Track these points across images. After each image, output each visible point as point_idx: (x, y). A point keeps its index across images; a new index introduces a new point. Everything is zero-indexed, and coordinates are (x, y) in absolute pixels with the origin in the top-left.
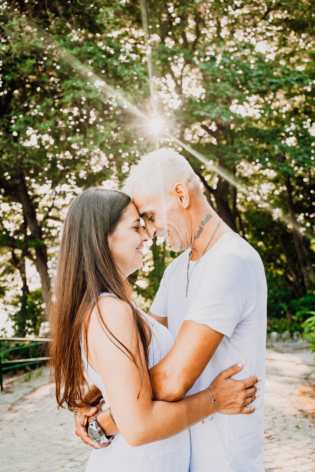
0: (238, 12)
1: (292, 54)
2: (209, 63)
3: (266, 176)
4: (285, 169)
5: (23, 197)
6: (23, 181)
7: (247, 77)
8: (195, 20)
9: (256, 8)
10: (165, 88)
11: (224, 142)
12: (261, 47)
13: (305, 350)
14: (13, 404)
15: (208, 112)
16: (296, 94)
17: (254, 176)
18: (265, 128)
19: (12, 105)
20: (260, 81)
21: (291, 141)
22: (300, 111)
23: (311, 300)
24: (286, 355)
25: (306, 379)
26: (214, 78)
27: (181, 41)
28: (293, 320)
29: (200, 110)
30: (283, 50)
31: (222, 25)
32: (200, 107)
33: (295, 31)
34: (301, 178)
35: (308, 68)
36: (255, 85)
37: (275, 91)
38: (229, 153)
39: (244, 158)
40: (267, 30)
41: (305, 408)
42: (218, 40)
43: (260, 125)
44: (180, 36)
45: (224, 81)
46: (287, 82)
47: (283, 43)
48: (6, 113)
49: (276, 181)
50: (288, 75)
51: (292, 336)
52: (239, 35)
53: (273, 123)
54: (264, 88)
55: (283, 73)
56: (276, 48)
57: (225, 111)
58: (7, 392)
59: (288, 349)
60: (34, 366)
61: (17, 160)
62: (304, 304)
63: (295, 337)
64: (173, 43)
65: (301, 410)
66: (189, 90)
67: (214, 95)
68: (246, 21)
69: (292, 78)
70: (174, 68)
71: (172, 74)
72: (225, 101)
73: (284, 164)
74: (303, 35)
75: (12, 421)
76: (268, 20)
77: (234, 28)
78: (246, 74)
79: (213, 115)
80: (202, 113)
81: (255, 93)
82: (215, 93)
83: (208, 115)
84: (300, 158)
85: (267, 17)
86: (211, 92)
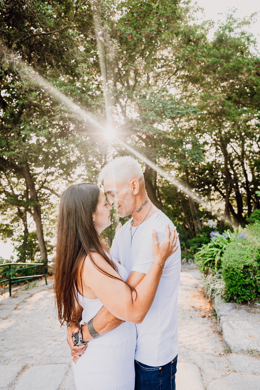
0: (160, 70)
1: (190, 96)
2: (142, 100)
3: (174, 166)
4: (186, 163)
5: (27, 175)
6: (28, 165)
7: (164, 109)
8: (134, 73)
9: (170, 68)
10: (115, 112)
11: (150, 146)
12: (173, 91)
13: (195, 270)
14: (18, 305)
15: (141, 128)
16: (192, 119)
17: (167, 166)
18: (174, 138)
19: (22, 118)
20: (172, 111)
21: (189, 147)
22: (194, 129)
23: (199, 240)
24: (184, 272)
25: (196, 287)
26: (145, 108)
27: (126, 85)
28: (188, 252)
29: (137, 127)
30: (185, 93)
31: (150, 77)
32: (137, 125)
33: (192, 83)
34: (194, 168)
35: (199, 105)
36: (169, 114)
37: (180, 118)
38: (153, 153)
39: (162, 156)
40: (176, 81)
41: (195, 306)
42: (147, 86)
43: (171, 137)
44: (126, 82)
45: (151, 111)
46: (187, 112)
47: (185, 89)
48: (18, 123)
49: (179, 169)
50: (188, 108)
51: (187, 261)
52: (160, 83)
53: (179, 136)
54: (174, 116)
55: (185, 107)
56: (181, 92)
57: (151, 128)
58: (14, 297)
59: (185, 269)
60: (31, 280)
61: (24, 153)
62: (195, 242)
63: (189, 262)
64: (121, 86)
65: (193, 307)
66: (130, 114)
67: (145, 119)
68: (164, 75)
69: (190, 110)
70: (121, 100)
71: (120, 104)
72: (152, 122)
73: (185, 160)
74: (197, 86)
75: (17, 316)
76: (176, 75)
77: (157, 79)
78: (164, 107)
79: (144, 130)
80: (138, 129)
81: (169, 118)
82: (146, 118)
83: (141, 130)
84: (194, 157)
85: (176, 74)
86: (144, 116)
